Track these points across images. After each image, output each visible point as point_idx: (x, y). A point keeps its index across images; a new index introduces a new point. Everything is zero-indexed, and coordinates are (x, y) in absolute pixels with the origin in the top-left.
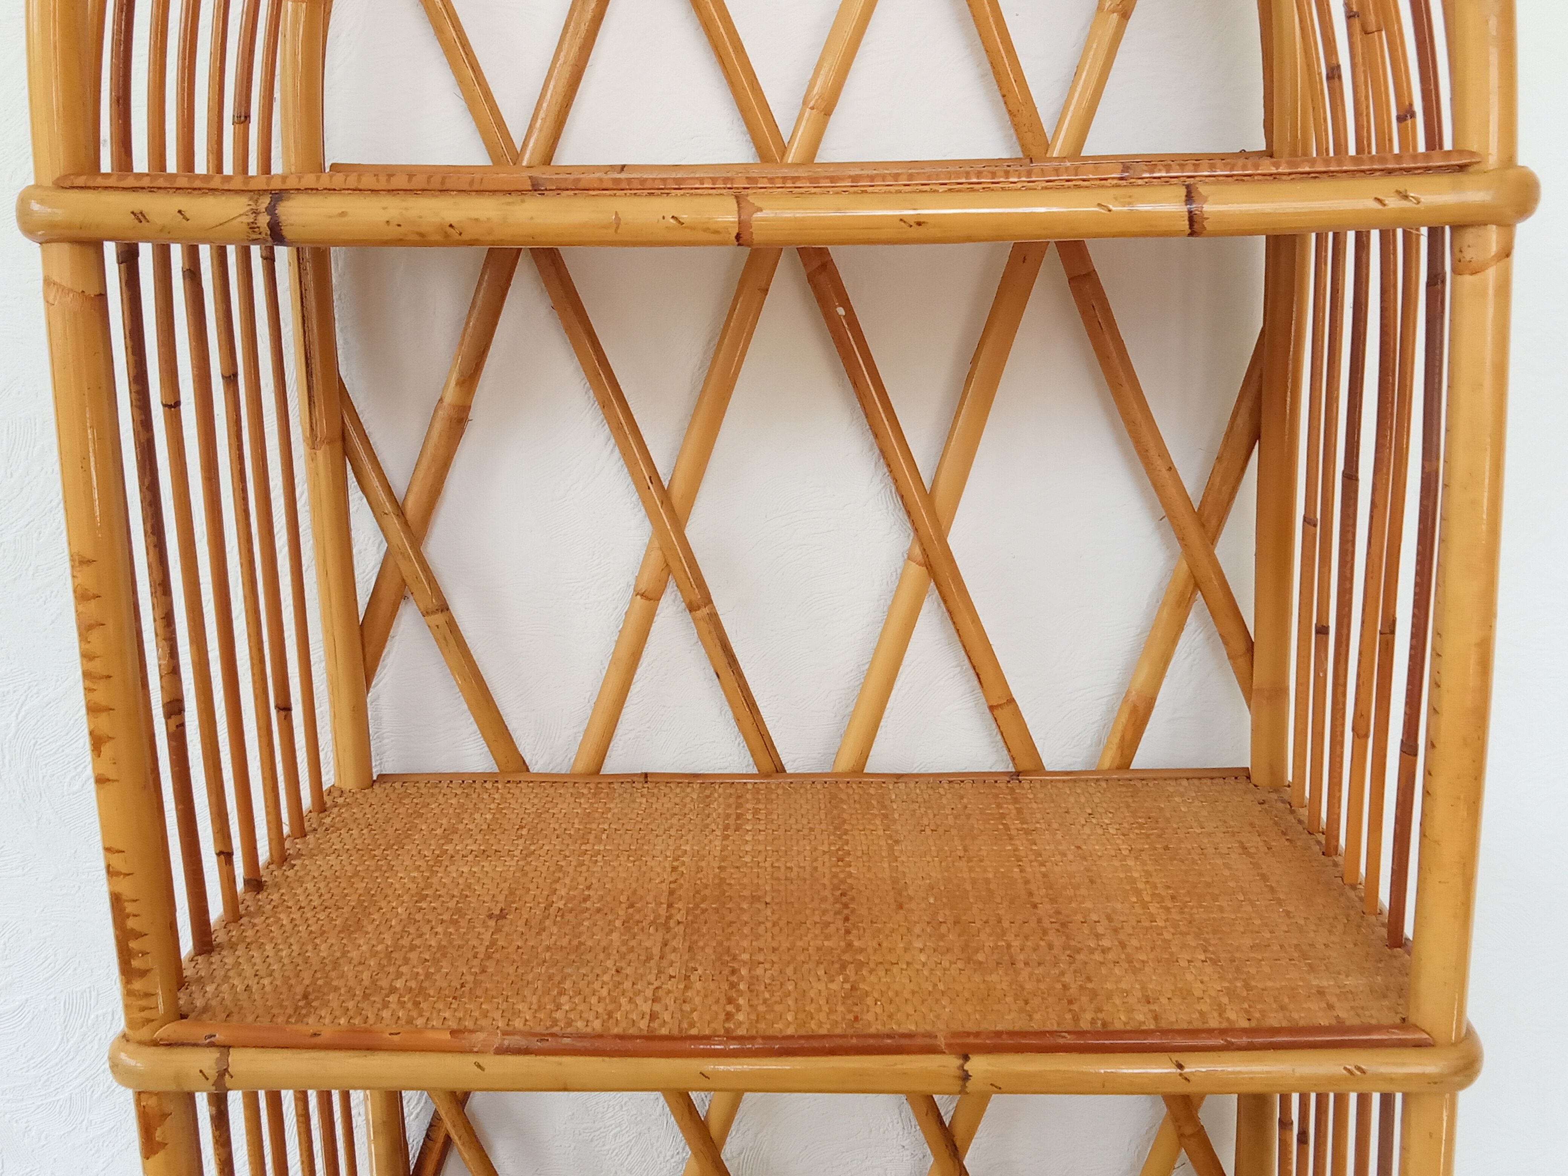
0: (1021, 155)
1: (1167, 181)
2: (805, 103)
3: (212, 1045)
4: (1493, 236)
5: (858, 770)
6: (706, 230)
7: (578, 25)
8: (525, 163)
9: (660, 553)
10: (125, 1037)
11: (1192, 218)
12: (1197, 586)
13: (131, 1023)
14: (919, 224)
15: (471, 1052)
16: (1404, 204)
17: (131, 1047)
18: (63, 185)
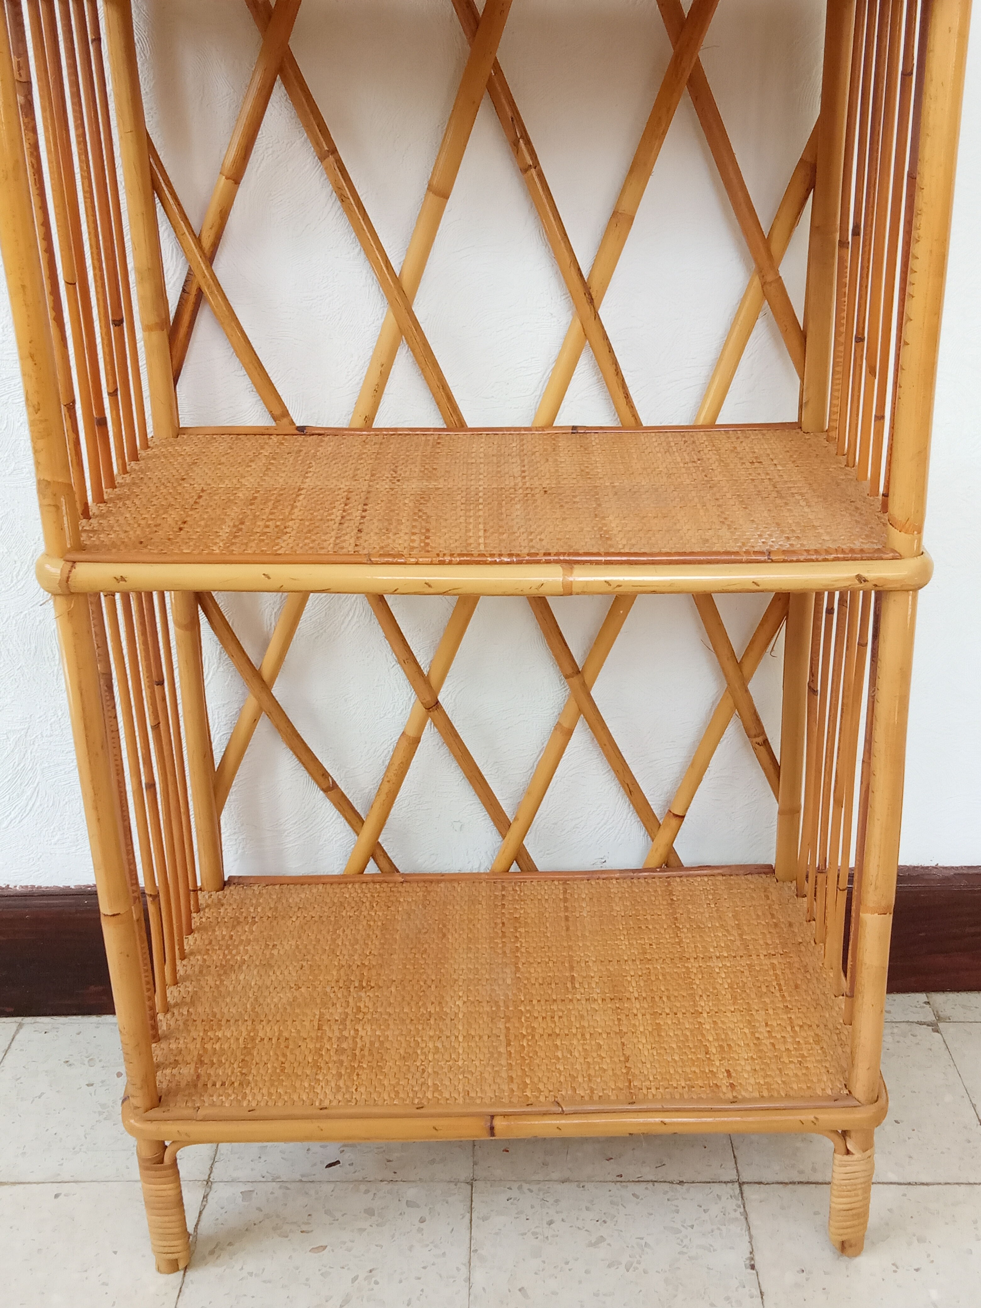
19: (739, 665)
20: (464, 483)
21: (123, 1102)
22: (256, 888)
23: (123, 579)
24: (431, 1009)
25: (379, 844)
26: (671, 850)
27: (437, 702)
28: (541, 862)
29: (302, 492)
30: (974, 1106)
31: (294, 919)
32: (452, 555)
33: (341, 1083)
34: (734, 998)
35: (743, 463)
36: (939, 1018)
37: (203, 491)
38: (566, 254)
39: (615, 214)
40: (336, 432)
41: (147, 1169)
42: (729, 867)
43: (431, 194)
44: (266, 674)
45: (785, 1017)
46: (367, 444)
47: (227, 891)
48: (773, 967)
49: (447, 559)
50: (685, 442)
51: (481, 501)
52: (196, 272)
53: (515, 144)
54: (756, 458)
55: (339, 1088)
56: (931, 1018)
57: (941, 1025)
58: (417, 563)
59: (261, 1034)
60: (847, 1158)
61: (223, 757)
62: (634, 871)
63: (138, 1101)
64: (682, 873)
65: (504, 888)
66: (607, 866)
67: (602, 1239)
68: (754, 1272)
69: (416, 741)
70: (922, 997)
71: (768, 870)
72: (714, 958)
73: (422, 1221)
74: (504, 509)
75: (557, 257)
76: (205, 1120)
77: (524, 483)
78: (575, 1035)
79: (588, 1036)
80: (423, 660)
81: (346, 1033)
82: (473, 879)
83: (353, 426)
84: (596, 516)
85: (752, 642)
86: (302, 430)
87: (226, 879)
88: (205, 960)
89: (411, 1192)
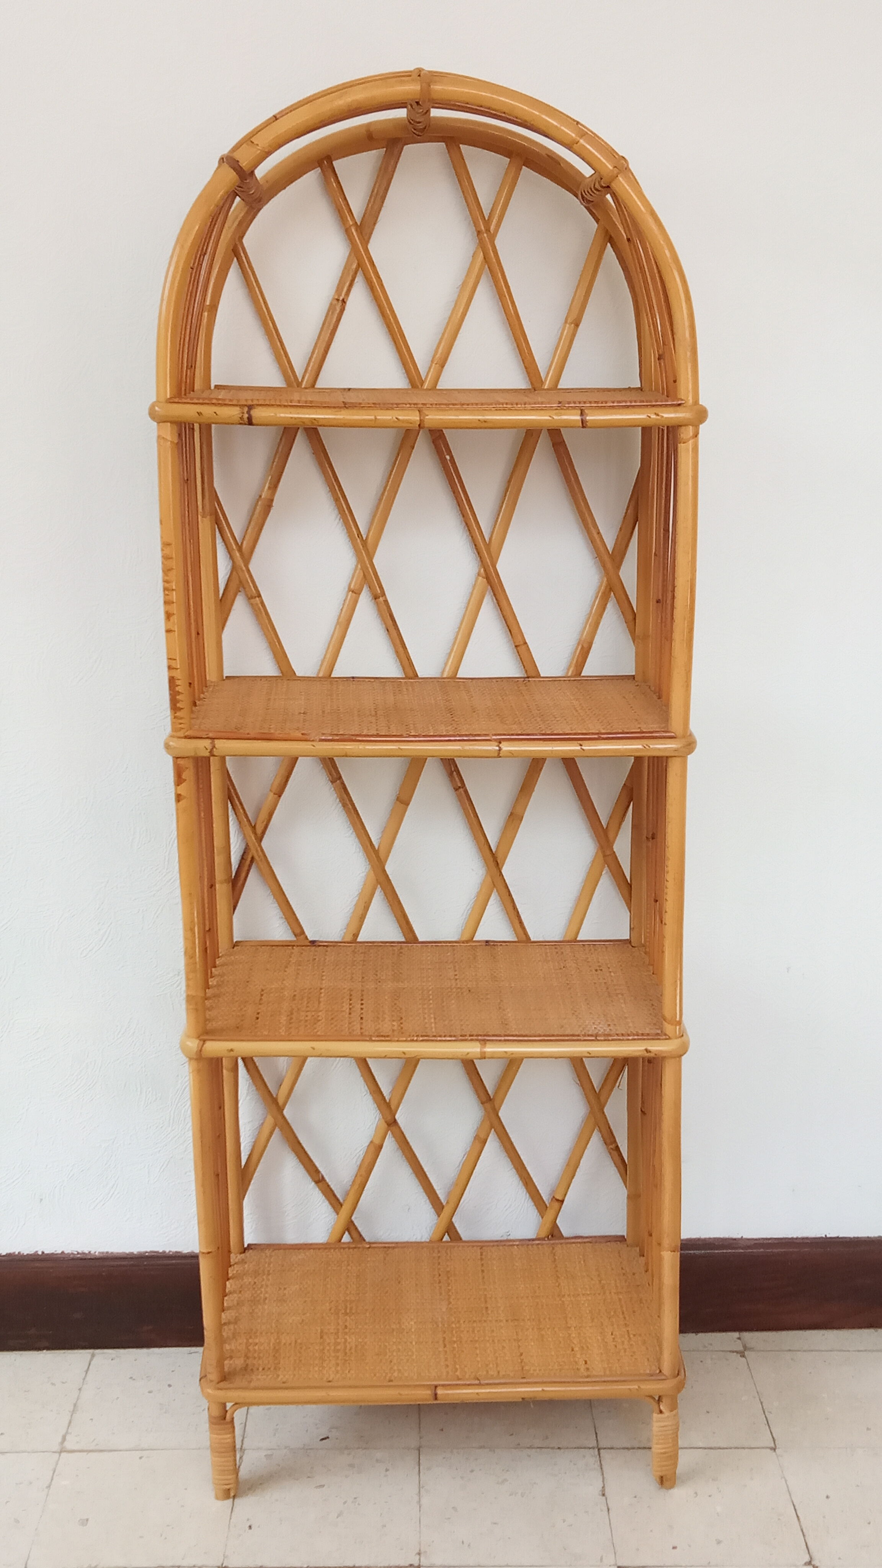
0: (530, 387)
1: (574, 408)
2: (432, 361)
3: (208, 738)
4: (691, 430)
5: (454, 677)
6: (408, 423)
7: (330, 324)
8: (303, 386)
9: (361, 571)
10: (172, 736)
11: (582, 421)
12: (611, 590)
13: (174, 729)
14: (485, 422)
15: (309, 741)
16: (658, 417)
17: (175, 739)
18: (170, 401)
19: (597, 1096)
20: (419, 984)
21: (200, 1380)
22: (267, 1251)
23: (232, 1050)
24: (394, 1326)
25: (352, 1222)
26: (555, 1226)
27: (395, 1121)
28: (465, 1235)
29: (323, 991)
30: (762, 1403)
31: (296, 1271)
32: (417, 1036)
33: (339, 1368)
34: (593, 1320)
35: (591, 971)
36: (745, 1348)
37: (263, 990)
38: (482, 838)
39: (511, 814)
40: (334, 944)
41: (215, 1424)
42: (595, 1237)
43: (398, 802)
44: (281, 1101)
45: (624, 1330)
46: (355, 953)
47: (248, 1253)
48: (620, 1300)
49: (415, 1038)
50: (557, 953)
51: (431, 997)
52: (250, 845)
53: (451, 775)
54: (600, 966)
55: (337, 1372)
56: (741, 1348)
57: (746, 1353)
58: (398, 1041)
59: (283, 1341)
60: (660, 1415)
61: (248, 1158)
62: (529, 1240)
63: (214, 1376)
64: (563, 1241)
65: (439, 1252)
66: (511, 1238)
67: (506, 1480)
68: (604, 1498)
69: (380, 1147)
70: (736, 1335)
71: (621, 1239)
72: (581, 1295)
73: (387, 1470)
74: (445, 1003)
75: (476, 838)
76: (255, 1389)
77: (457, 984)
78: (488, 1341)
79: (496, 1341)
80: (386, 1091)
81: (339, 1340)
82: (417, 1245)
83: (345, 940)
84: (500, 1008)
85: (606, 1080)
86: (313, 942)
87: (246, 1246)
88: (239, 1298)
89: (379, 1455)
